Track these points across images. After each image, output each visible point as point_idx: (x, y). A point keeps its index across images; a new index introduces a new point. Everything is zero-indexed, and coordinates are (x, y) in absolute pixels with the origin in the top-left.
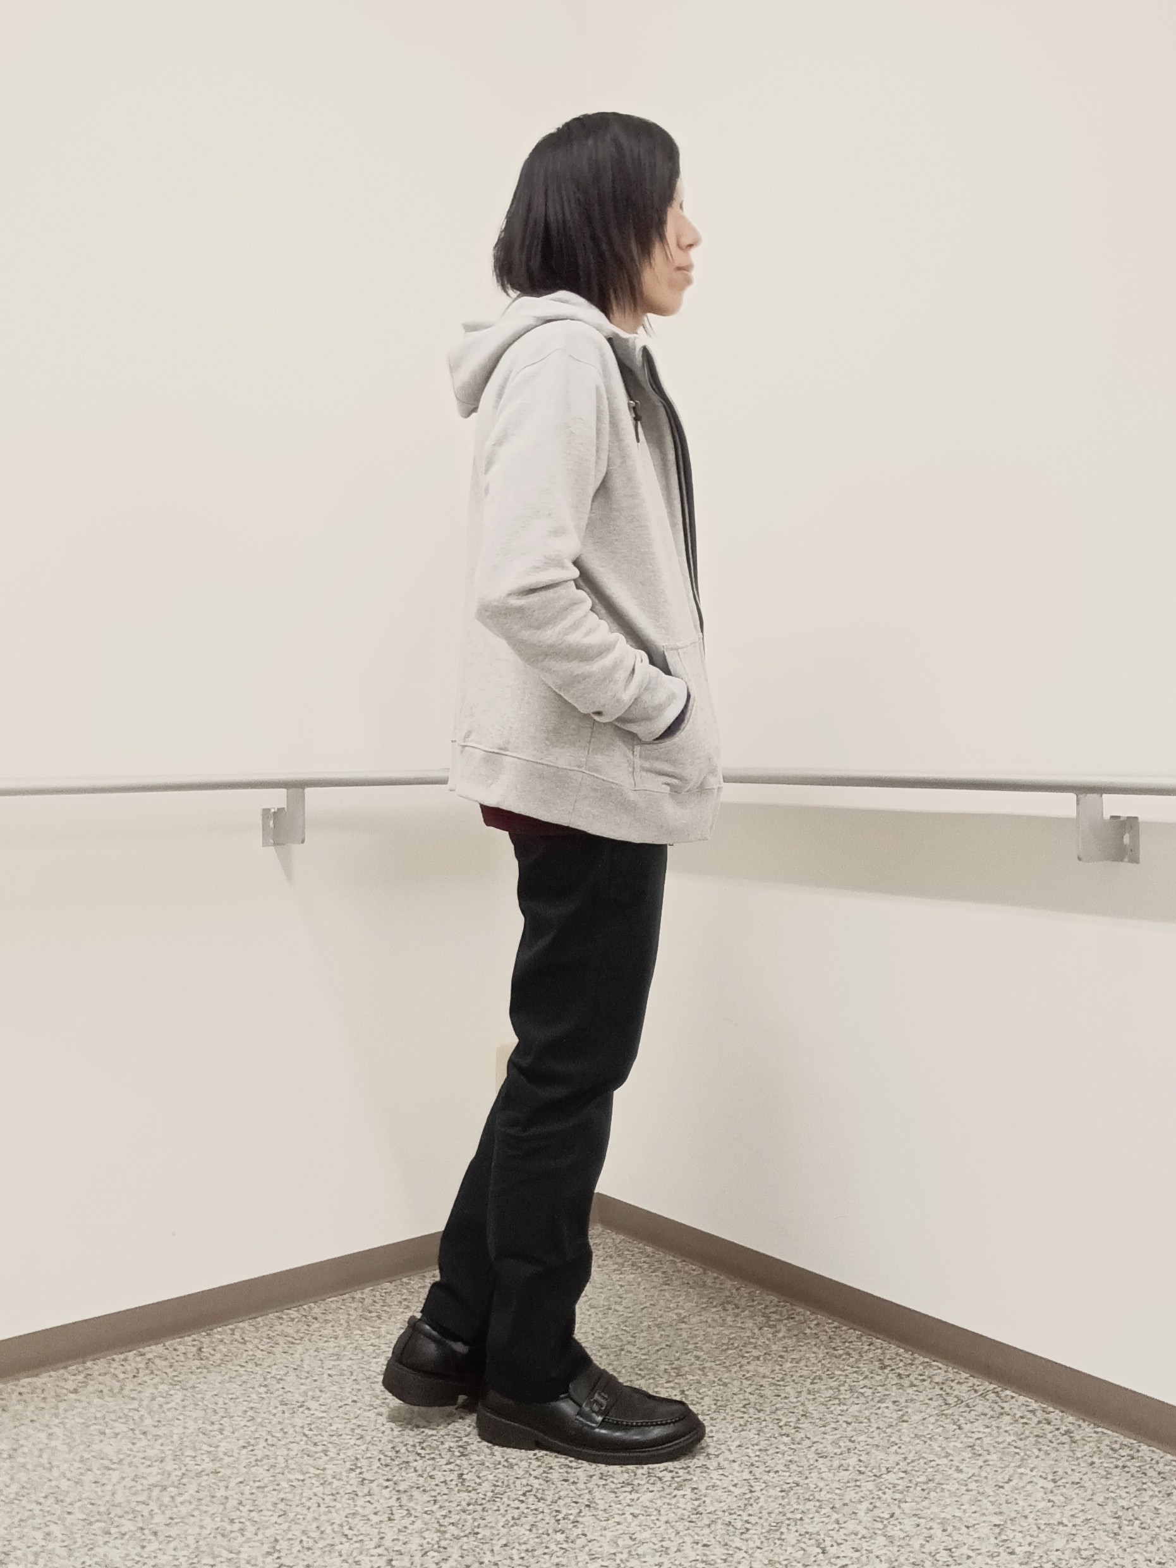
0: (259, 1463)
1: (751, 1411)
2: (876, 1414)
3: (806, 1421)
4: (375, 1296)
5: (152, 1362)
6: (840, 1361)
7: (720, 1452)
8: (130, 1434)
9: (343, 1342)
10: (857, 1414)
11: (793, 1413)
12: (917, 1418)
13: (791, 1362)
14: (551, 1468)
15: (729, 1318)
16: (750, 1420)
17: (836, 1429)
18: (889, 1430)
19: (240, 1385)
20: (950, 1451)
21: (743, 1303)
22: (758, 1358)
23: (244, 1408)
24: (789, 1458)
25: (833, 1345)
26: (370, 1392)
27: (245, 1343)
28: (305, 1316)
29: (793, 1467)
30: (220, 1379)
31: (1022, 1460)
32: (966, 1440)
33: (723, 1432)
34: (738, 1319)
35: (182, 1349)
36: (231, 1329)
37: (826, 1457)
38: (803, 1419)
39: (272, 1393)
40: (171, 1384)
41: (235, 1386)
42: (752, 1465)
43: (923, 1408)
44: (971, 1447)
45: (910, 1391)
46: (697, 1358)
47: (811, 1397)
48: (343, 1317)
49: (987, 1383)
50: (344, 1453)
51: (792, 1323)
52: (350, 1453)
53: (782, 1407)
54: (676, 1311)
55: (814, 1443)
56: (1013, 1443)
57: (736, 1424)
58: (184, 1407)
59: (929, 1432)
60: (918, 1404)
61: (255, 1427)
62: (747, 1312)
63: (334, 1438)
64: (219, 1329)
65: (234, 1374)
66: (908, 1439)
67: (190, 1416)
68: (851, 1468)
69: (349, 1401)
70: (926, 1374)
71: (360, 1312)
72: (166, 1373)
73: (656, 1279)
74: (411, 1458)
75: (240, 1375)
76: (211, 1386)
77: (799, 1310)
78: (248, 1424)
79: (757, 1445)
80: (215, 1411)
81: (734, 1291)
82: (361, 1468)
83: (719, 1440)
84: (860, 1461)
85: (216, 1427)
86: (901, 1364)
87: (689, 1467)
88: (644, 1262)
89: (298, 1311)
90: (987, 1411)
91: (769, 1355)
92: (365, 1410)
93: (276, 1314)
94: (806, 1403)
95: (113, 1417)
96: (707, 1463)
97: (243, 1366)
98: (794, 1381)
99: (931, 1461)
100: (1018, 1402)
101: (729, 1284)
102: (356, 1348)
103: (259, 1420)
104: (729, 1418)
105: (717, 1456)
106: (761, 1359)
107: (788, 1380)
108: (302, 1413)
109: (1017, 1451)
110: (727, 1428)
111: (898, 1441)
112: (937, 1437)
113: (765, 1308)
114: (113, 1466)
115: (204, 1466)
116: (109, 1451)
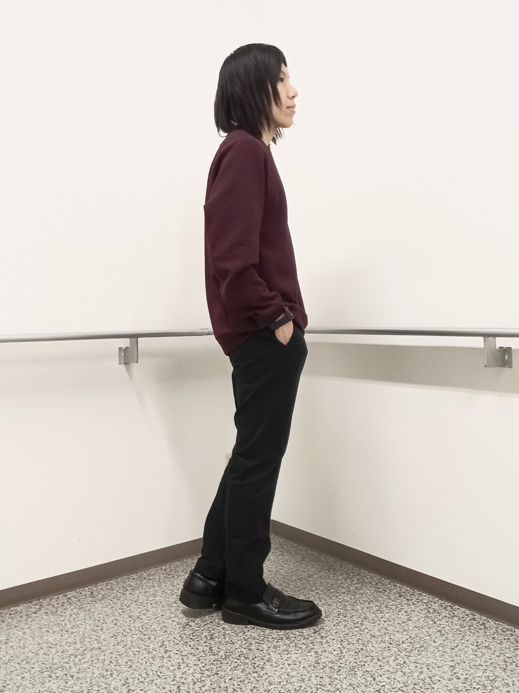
0: (119, 644)
1: (341, 617)
2: (397, 617)
3: (366, 621)
4: (171, 568)
5: (71, 599)
6: (381, 594)
7: (327, 635)
8: (61, 631)
9: (157, 589)
10: (389, 617)
11: (360, 617)
12: (416, 618)
13: (359, 595)
14: (251, 644)
15: (331, 575)
16: (341, 621)
17: (379, 624)
18: (403, 624)
19: (110, 609)
20: (431, 633)
21: (337, 568)
22: (344, 593)
23: (112, 619)
24: (359, 638)
25: (378, 586)
26: (169, 611)
27: (112, 590)
28: (140, 577)
29: (360, 642)
30: (101, 606)
31: (463, 637)
32: (438, 628)
33: (329, 627)
34: (335, 575)
35: (84, 593)
36: (106, 584)
37: (375, 637)
38: (365, 620)
39: (125, 612)
40: (79, 609)
41: (108, 609)
42: (342, 641)
43: (419, 614)
44: (440, 631)
45: (412, 606)
46: (317, 593)
47: (368, 610)
48: (157, 578)
49: (447, 603)
50: (158, 639)
51: (359, 577)
52: (160, 639)
53: (355, 615)
54: (308, 572)
55: (370, 630)
56: (459, 629)
57: (335, 623)
58: (85, 619)
59: (421, 625)
60: (416, 612)
61: (117, 628)
62: (339, 573)
63: (153, 632)
64: (101, 584)
65: (107, 604)
66: (411, 628)
67: (88, 623)
68: (386, 642)
69: (160, 615)
70: (420, 598)
71: (165, 575)
72: (77, 604)
73: (298, 558)
74: (188, 641)
75: (111, 605)
76: (97, 609)
77: (363, 571)
78: (114, 626)
79: (344, 632)
80: (99, 621)
81: (333, 563)
82: (165, 645)
83: (327, 630)
84: (390, 638)
85: (100, 628)
86: (409, 595)
87: (314, 642)
88: (293, 551)
89: (137, 575)
90: (447, 615)
91: (349, 591)
92: (167, 619)
93: (127, 577)
94: (366, 613)
95: (53, 624)
96: (322, 640)
97: (111, 600)
98: (360, 603)
99: (422, 638)
100: (461, 611)
101: (331, 560)
102: (163, 591)
103: (119, 625)
104: (331, 620)
105: (326, 637)
106: (346, 593)
107: (358, 602)
108: (139, 621)
109: (461, 632)
110: (331, 625)
111: (407, 629)
112: (424, 627)
113: (347, 571)
114: (53, 646)
115: (94, 646)
116: (51, 639)
